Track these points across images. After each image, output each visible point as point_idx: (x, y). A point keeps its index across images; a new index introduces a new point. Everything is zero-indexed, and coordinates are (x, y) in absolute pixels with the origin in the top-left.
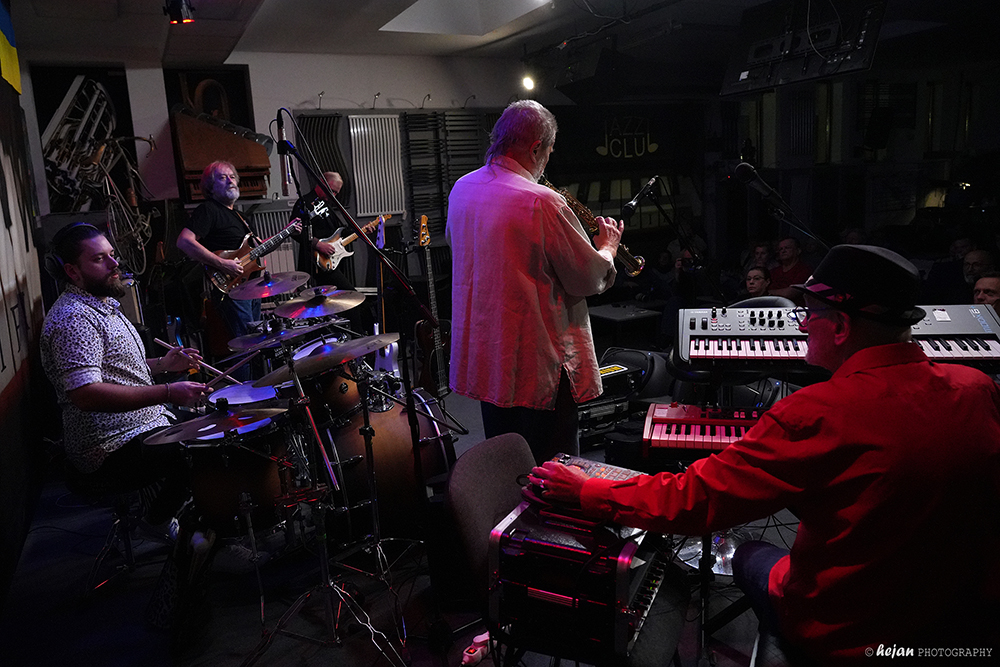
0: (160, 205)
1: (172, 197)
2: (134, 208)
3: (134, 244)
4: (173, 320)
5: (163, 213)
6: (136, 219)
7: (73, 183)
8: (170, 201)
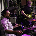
0: (23, 6)
1: (25, 5)
2: (19, 7)
3: (18, 12)
4: (22, 23)
5: (23, 8)
6: (19, 8)
7: (12, 3)
8: (24, 6)
